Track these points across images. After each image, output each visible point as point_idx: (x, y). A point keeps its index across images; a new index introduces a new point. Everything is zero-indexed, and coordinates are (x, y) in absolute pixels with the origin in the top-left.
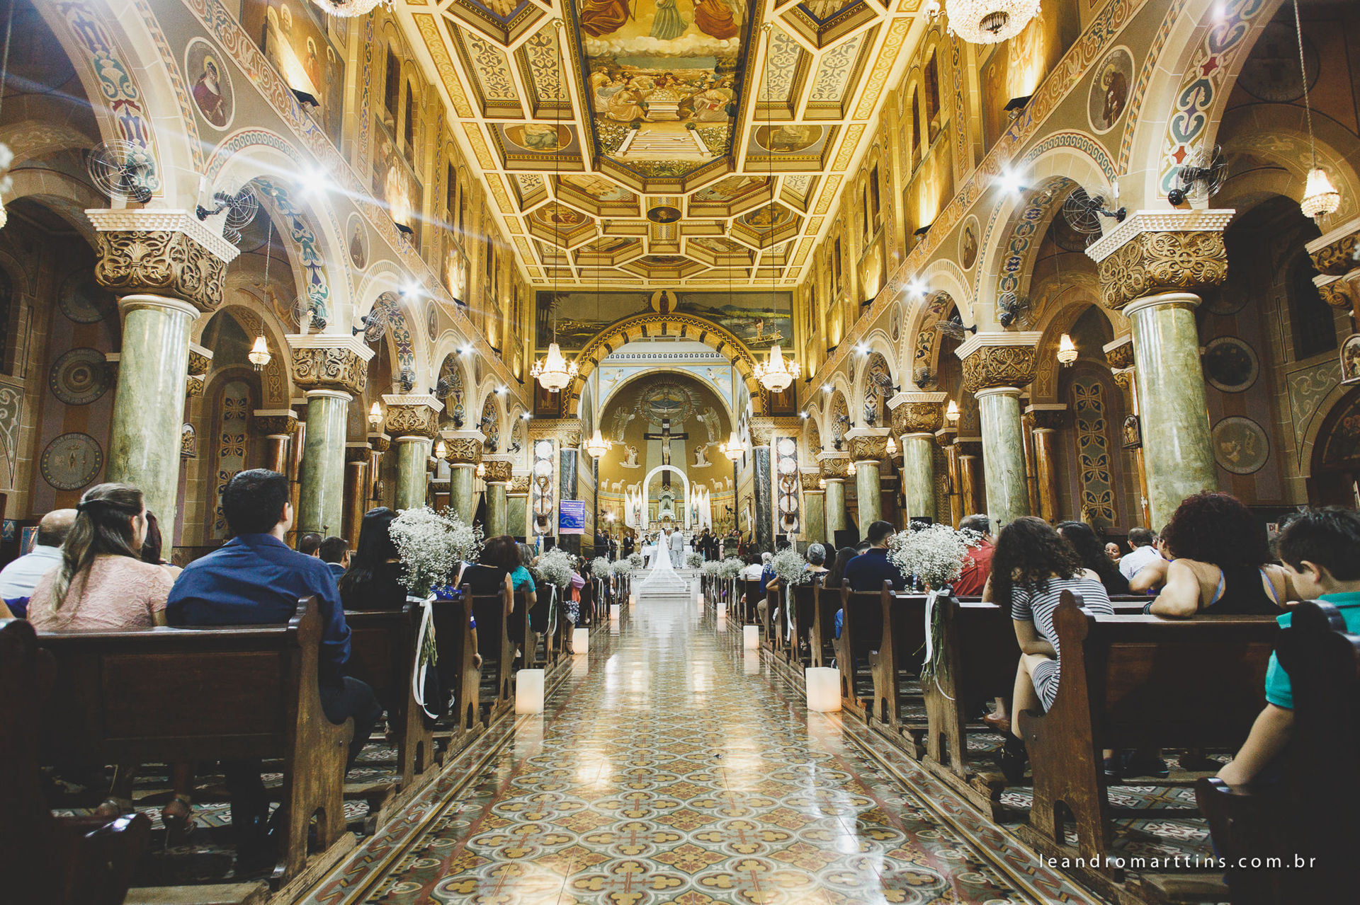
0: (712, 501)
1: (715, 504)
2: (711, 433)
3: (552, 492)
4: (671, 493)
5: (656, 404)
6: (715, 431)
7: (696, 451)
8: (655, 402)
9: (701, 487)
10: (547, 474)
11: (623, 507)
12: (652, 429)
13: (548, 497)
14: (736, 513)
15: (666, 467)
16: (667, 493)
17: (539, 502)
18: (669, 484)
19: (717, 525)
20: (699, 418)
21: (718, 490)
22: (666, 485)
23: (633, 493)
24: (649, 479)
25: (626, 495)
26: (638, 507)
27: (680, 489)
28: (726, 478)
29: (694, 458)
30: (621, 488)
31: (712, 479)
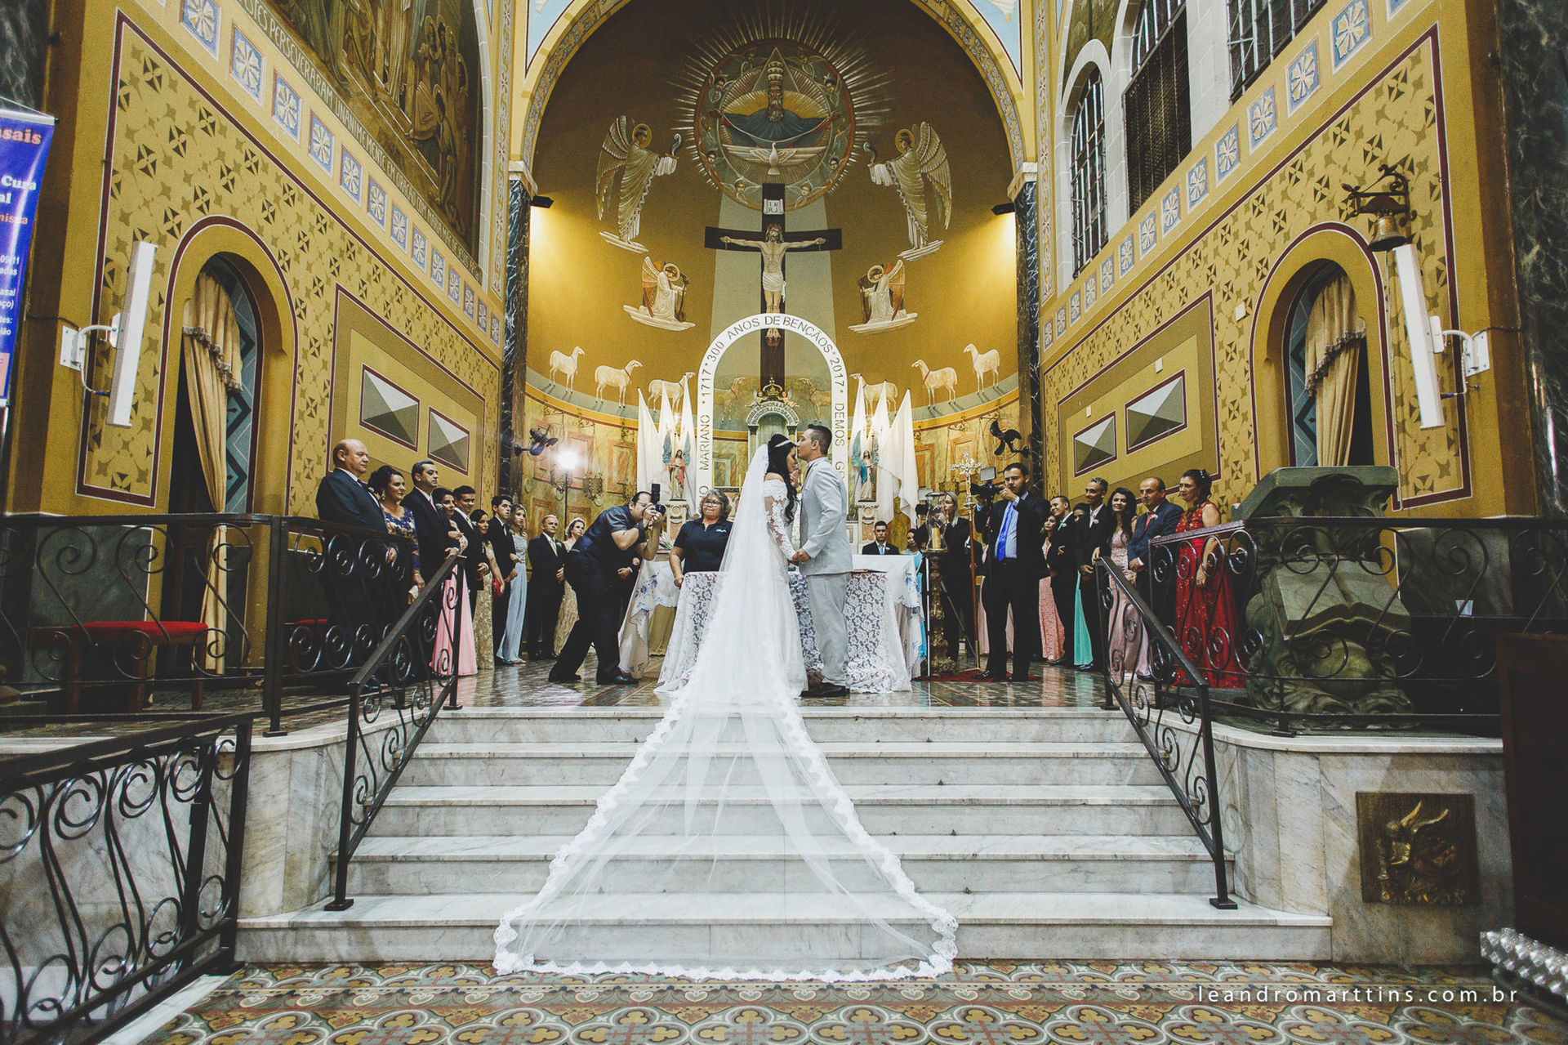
0: (918, 432)
1: (927, 439)
2: (916, 218)
4: (787, 406)
5: (747, 129)
6: (931, 209)
7: (864, 283)
8: (739, 119)
9: (884, 390)
11: (632, 447)
12: (730, 218)
15: (773, 321)
16: (774, 407)
18: (780, 380)
20: (879, 173)
21: (941, 394)
22: (772, 381)
23: (665, 403)
24: (718, 357)
25: (643, 409)
26: (679, 444)
27: (814, 398)
28: (971, 348)
29: (860, 301)
30: (628, 387)
31: (920, 362)
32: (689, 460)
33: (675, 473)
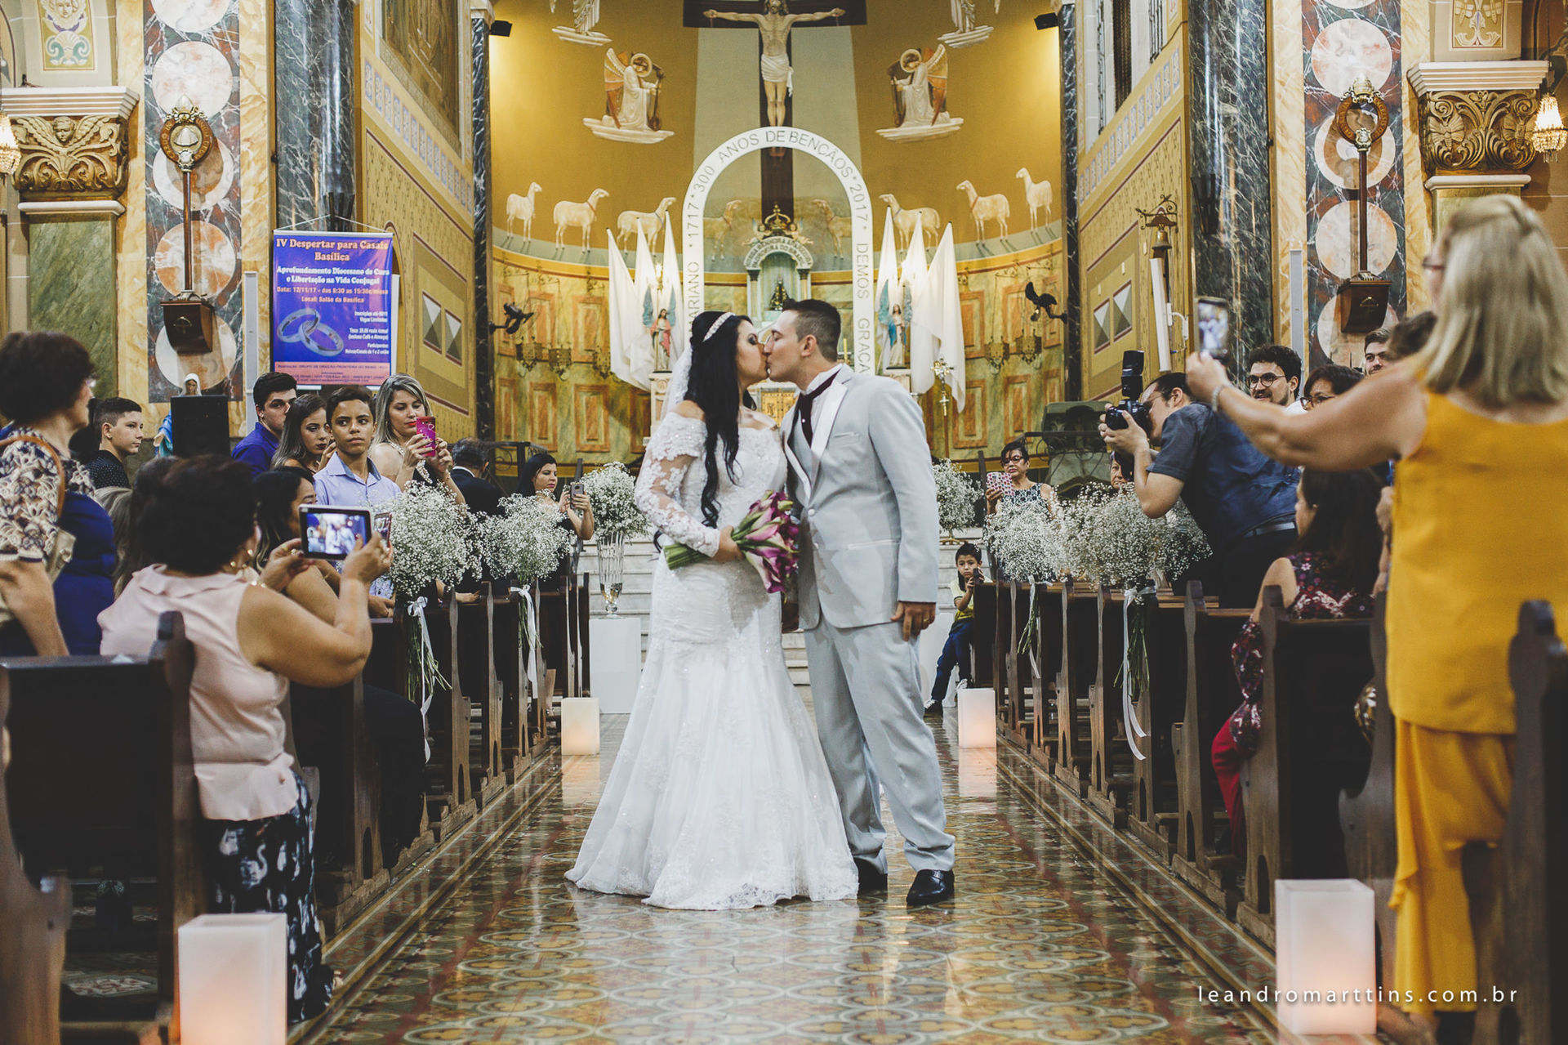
0: (963, 275)
1: (976, 284)
3: (234, 194)
4: (797, 243)
7: (897, 71)
9: (920, 219)
10: (212, 106)
11: (602, 302)
13: (217, 217)
14: (1072, 318)
15: (777, 137)
16: (780, 245)
17: (174, 239)
18: (788, 207)
19: (984, 371)
21: (991, 226)
22: (777, 210)
23: (642, 246)
24: (708, 186)
25: (614, 253)
26: (661, 302)
27: (833, 227)
28: (1023, 173)
29: (890, 98)
30: (592, 225)
31: (966, 185)
32: (674, 320)
33: (659, 338)
